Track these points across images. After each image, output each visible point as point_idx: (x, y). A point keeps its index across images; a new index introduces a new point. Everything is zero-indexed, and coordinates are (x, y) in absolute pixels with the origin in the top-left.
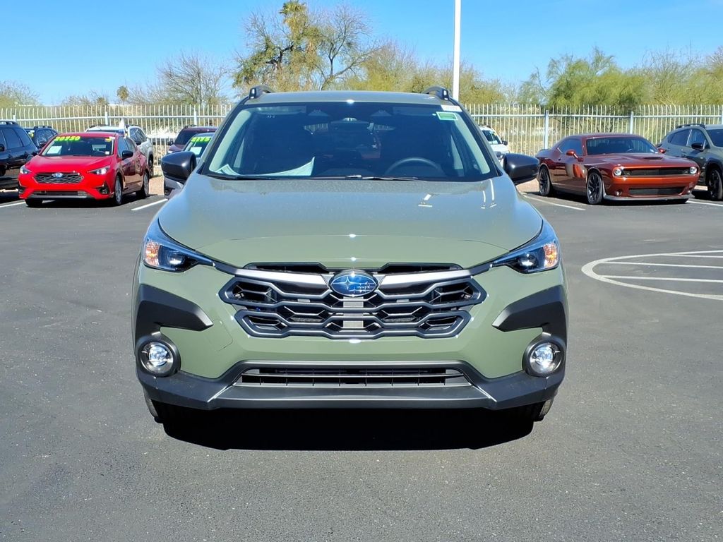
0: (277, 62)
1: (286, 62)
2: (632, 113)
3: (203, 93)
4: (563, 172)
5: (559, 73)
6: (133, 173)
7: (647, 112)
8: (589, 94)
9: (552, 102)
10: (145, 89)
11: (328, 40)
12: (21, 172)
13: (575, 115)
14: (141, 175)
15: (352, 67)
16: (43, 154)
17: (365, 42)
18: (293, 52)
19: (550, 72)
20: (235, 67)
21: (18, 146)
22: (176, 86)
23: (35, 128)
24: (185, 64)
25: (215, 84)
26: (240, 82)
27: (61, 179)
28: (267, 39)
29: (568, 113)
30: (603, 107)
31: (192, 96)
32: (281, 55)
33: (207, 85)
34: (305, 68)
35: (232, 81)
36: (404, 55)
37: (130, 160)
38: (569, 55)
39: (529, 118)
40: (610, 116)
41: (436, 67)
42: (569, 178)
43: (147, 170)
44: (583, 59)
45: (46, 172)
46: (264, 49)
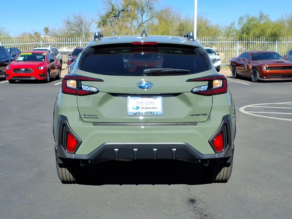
0: (117, 17)
1: (121, 17)
2: (277, 40)
3: (84, 31)
4: (243, 68)
5: (244, 23)
6: (54, 68)
7: (283, 40)
8: (257, 31)
9: (240, 36)
10: (57, 29)
11: (141, 6)
12: (7, 68)
13: (251, 42)
14: (57, 69)
15: (151, 19)
16: (16, 60)
17: (158, 7)
18: (125, 12)
19: (239, 22)
20: (98, 19)
21: (4, 56)
22: (71, 28)
23: (10, 48)
24: (75, 17)
25: (89, 27)
26: (101, 26)
27: (24, 71)
28: (113, 6)
29: (248, 40)
30: (264, 38)
31: (79, 32)
32: (119, 13)
33: (85, 27)
34: (130, 19)
35: (97, 25)
36: (175, 13)
37: (53, 63)
38: (248, 15)
39: (230, 43)
40: (266, 42)
41: (190, 18)
42: (245, 70)
43: (60, 67)
44: (254, 16)
45: (17, 68)
46: (111, 11)
